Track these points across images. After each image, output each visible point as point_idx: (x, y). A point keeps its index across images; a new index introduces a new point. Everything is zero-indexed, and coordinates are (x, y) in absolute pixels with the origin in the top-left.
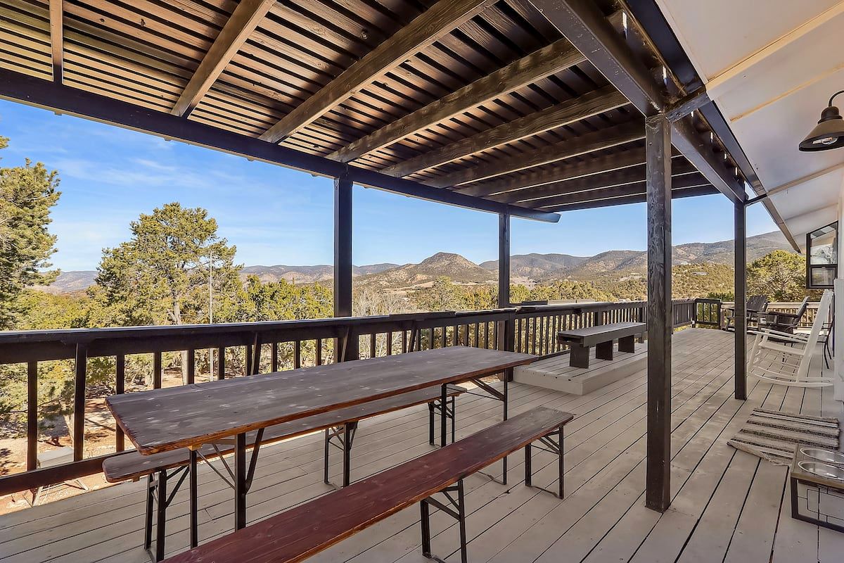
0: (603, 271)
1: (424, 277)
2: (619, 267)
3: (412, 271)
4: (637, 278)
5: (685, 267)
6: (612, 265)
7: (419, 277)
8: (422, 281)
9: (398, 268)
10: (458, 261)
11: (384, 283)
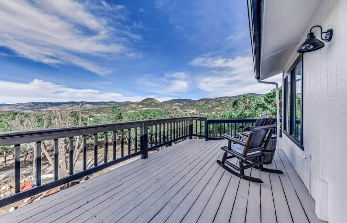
0: (201, 104)
1: (142, 106)
2: (205, 104)
3: (138, 104)
4: (210, 107)
5: (224, 104)
6: (203, 103)
7: (140, 106)
8: (142, 108)
9: (133, 103)
10: (154, 101)
11: (127, 108)
